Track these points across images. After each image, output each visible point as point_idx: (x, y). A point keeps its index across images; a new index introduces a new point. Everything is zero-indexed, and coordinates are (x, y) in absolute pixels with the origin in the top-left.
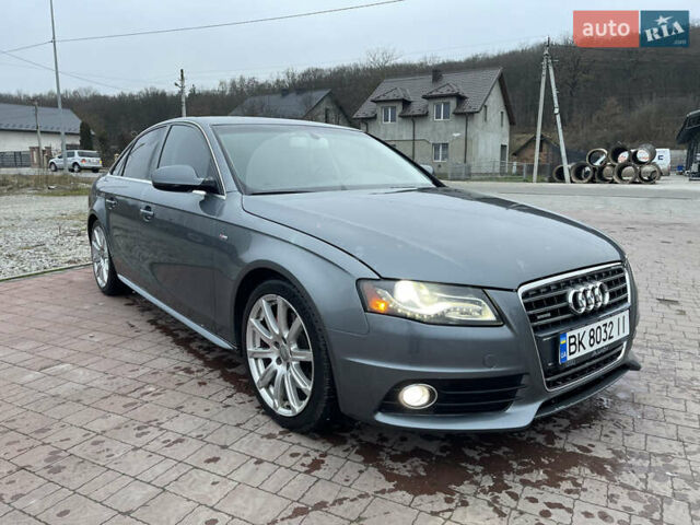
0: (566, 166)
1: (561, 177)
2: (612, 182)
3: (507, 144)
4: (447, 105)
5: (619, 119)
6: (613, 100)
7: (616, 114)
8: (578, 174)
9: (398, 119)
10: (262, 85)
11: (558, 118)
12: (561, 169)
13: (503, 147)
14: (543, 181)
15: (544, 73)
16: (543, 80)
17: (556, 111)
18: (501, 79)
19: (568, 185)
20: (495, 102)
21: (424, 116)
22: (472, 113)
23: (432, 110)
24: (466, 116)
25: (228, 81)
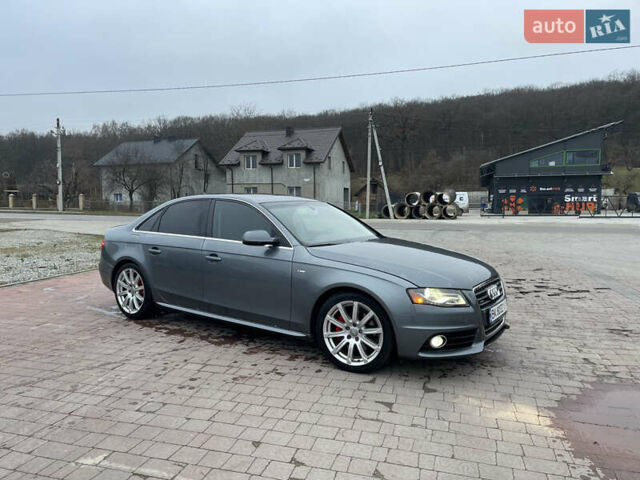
0: (391, 206)
1: (387, 215)
2: (425, 218)
3: (348, 186)
4: (298, 156)
5: (438, 167)
6: (434, 152)
7: (436, 163)
8: (400, 212)
9: (258, 166)
10: (135, 130)
11: (382, 168)
12: (387, 209)
13: (346, 190)
14: (374, 217)
15: (370, 134)
16: (370, 139)
17: (380, 163)
18: (341, 136)
19: (393, 220)
20: (337, 153)
21: (280, 164)
22: (318, 163)
23: (287, 160)
24: (314, 165)
25: (101, 124)
